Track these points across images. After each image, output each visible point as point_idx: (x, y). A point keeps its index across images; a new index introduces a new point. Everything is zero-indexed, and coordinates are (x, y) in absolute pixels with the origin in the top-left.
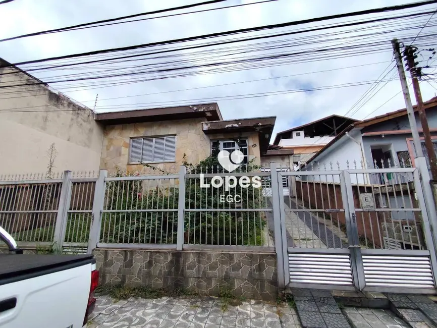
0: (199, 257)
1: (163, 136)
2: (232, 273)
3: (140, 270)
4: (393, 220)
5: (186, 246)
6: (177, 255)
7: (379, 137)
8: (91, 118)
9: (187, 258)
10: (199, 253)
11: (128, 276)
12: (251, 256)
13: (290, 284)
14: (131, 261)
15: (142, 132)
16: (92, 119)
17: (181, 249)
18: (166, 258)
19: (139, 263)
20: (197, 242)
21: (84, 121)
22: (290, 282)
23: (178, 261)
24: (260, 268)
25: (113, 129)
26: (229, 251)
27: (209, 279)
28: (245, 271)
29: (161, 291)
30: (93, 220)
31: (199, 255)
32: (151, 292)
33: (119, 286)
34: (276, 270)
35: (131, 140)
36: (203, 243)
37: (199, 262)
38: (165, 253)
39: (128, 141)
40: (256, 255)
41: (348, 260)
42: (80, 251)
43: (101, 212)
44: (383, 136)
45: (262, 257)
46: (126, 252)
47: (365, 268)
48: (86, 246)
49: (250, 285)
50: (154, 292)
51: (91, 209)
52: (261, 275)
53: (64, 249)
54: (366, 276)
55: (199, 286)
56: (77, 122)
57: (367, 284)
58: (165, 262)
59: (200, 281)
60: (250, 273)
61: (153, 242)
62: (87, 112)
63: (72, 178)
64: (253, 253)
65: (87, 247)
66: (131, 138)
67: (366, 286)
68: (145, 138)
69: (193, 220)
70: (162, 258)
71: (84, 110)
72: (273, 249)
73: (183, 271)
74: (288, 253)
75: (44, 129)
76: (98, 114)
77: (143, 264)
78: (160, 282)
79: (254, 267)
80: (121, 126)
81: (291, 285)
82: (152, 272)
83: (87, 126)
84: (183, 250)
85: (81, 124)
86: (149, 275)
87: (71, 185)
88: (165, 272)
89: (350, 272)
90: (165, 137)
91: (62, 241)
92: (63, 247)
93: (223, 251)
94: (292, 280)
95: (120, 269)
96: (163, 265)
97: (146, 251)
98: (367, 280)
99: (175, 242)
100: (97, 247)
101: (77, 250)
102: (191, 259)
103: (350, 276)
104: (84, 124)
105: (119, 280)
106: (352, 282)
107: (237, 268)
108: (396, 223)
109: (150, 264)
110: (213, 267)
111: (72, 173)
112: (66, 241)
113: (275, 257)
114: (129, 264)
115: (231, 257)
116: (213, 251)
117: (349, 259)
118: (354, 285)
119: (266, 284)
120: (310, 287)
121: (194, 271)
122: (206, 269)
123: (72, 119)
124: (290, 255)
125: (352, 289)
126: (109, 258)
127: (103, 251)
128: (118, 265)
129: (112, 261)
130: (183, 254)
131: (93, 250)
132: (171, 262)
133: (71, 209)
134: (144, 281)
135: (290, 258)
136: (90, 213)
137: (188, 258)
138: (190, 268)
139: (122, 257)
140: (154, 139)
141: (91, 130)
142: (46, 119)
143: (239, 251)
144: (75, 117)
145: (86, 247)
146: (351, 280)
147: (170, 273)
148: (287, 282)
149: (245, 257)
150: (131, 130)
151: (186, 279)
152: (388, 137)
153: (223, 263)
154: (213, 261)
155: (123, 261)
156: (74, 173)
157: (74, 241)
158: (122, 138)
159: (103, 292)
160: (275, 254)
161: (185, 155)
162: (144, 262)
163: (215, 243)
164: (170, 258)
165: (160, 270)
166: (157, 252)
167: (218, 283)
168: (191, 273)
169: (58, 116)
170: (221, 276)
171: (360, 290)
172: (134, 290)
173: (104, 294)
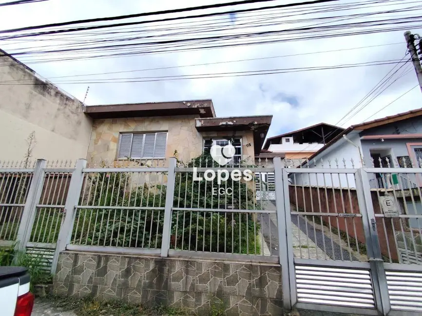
0: (187, 267)
1: (154, 132)
2: (227, 288)
3: (115, 280)
4: (411, 229)
5: (172, 252)
6: (161, 263)
7: (378, 141)
8: (79, 110)
9: (172, 267)
10: (188, 261)
11: (100, 287)
12: (251, 267)
13: (298, 304)
14: (105, 267)
15: (133, 127)
16: (81, 111)
17: (166, 256)
18: (147, 266)
19: (115, 270)
20: (186, 247)
21: (72, 113)
22: (297, 302)
23: (161, 270)
24: (261, 282)
25: (102, 122)
26: (224, 260)
27: (199, 294)
28: (242, 286)
29: (138, 308)
30: (65, 216)
31: (188, 264)
32: (127, 309)
33: (89, 299)
34: (280, 286)
35: (121, 135)
36: (193, 249)
37: (187, 272)
38: (146, 259)
39: (117, 135)
40: (257, 266)
41: (368, 277)
42: (46, 253)
43: (75, 208)
44: (383, 140)
45: (263, 269)
46: (99, 257)
47: (389, 287)
48: (54, 247)
49: (249, 304)
50: (130, 309)
51: (64, 204)
52: (262, 291)
53: (27, 250)
54: (391, 297)
55: (186, 303)
56: (64, 113)
57: (393, 307)
58: (145, 271)
59: (187, 297)
60: (249, 289)
61: (133, 245)
62: (76, 104)
63: (45, 167)
64: (253, 264)
65: (55, 249)
66: (121, 133)
67: (391, 309)
68: (135, 133)
69: (182, 220)
70: (142, 265)
71: (73, 101)
72: (277, 260)
73: (166, 283)
74: (295, 264)
75: (25, 117)
76: (88, 107)
77: (119, 273)
78: (139, 296)
79: (254, 281)
80: (111, 120)
81: (299, 306)
82: (130, 283)
83: (75, 118)
84: (168, 256)
85: (68, 116)
86: (125, 287)
87: (43, 175)
88: (145, 283)
89: (370, 291)
90: (156, 133)
91: (26, 240)
92: (27, 247)
93: (216, 260)
94: (299, 300)
95: (91, 278)
96: (142, 274)
97: (125, 256)
98: (392, 302)
99: (159, 246)
100: (66, 250)
101: (42, 253)
102: (178, 268)
103: (371, 296)
104: (72, 116)
105: (89, 291)
106: (374, 304)
107: (232, 281)
108: (415, 232)
109: (127, 272)
110: (203, 280)
111: (46, 162)
112: (31, 240)
113: (279, 269)
114: (102, 272)
115: (226, 268)
116: (205, 259)
117: (369, 275)
118: (376, 308)
119: (269, 304)
120: (322, 308)
121: (181, 283)
122: (195, 282)
123: (59, 109)
124: (297, 267)
125: (375, 313)
126: (79, 264)
127: (72, 254)
128: (89, 272)
129: (82, 267)
130: (167, 262)
131: (61, 253)
132: (153, 271)
133: (40, 203)
134: (119, 294)
135: (297, 272)
136: (62, 209)
137: (174, 267)
138: (177, 279)
139: (95, 263)
140: (145, 135)
141: (79, 123)
142: (28, 107)
143: (235, 260)
144: (62, 107)
145: (53, 249)
146: (372, 301)
147: (150, 285)
148: (294, 301)
149: (244, 269)
150: (121, 124)
151: (171, 292)
152: (388, 141)
153: (215, 274)
154: (203, 271)
155: (95, 268)
156: (48, 162)
157: (40, 241)
158: (111, 132)
159: (67, 307)
160: (280, 266)
161: (176, 152)
162: (120, 269)
163: (207, 249)
164: (152, 266)
165: (140, 281)
166: (137, 258)
167: (210, 300)
168: (177, 286)
169: (43, 105)
170: (213, 291)
171: (385, 314)
172: (106, 304)
173: (68, 310)
